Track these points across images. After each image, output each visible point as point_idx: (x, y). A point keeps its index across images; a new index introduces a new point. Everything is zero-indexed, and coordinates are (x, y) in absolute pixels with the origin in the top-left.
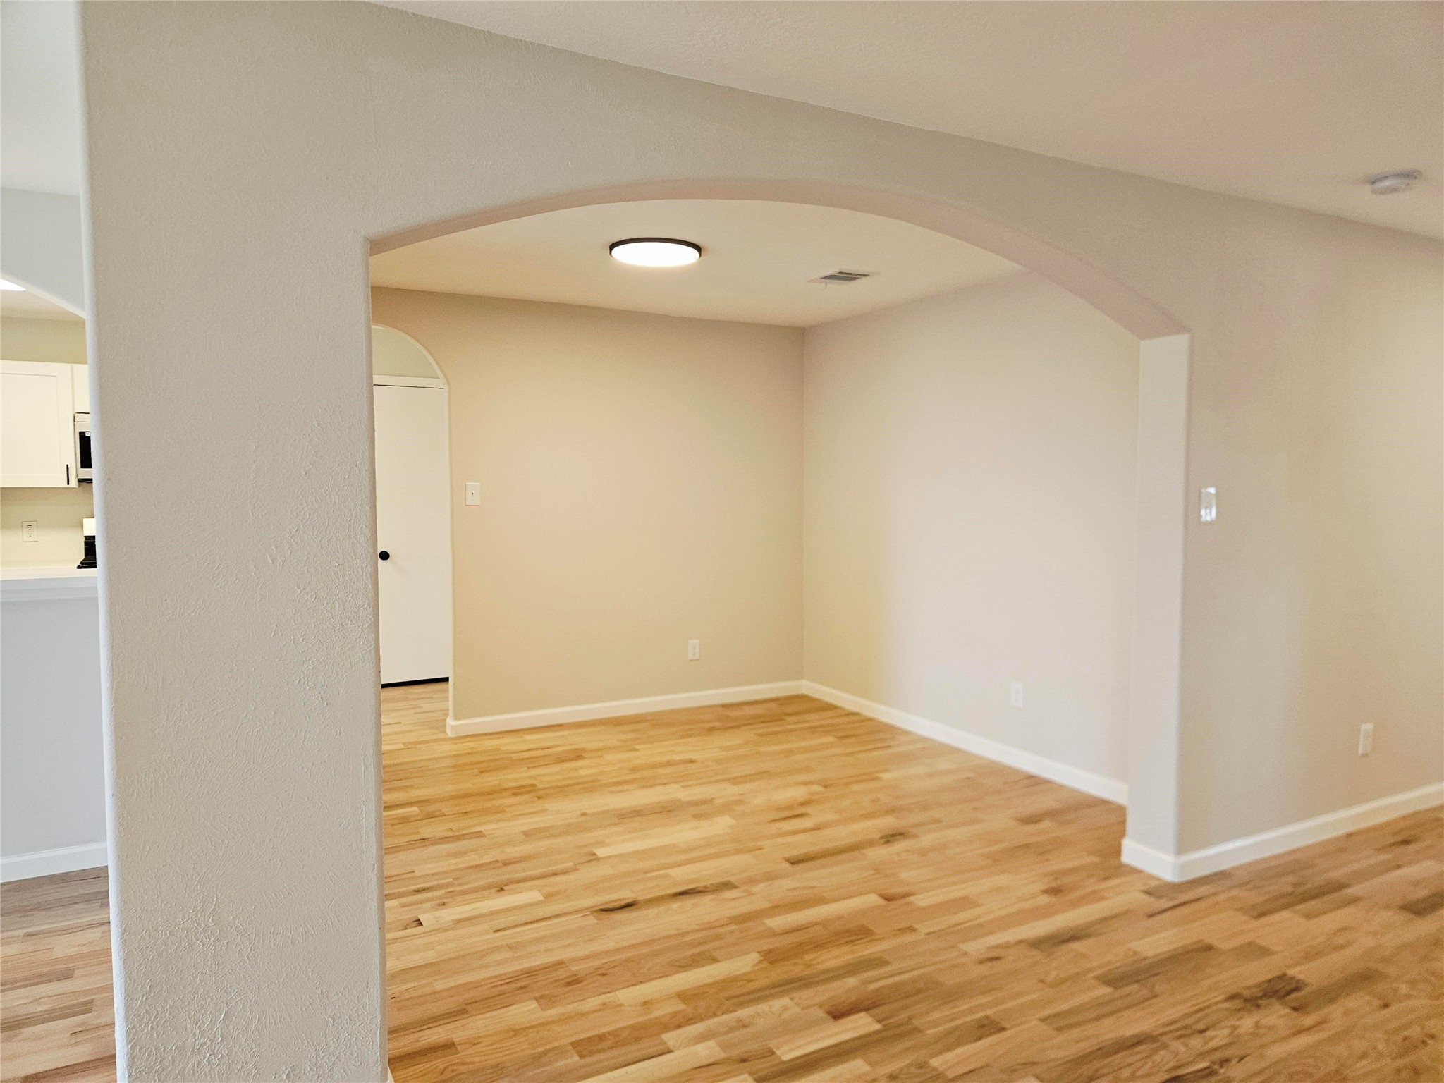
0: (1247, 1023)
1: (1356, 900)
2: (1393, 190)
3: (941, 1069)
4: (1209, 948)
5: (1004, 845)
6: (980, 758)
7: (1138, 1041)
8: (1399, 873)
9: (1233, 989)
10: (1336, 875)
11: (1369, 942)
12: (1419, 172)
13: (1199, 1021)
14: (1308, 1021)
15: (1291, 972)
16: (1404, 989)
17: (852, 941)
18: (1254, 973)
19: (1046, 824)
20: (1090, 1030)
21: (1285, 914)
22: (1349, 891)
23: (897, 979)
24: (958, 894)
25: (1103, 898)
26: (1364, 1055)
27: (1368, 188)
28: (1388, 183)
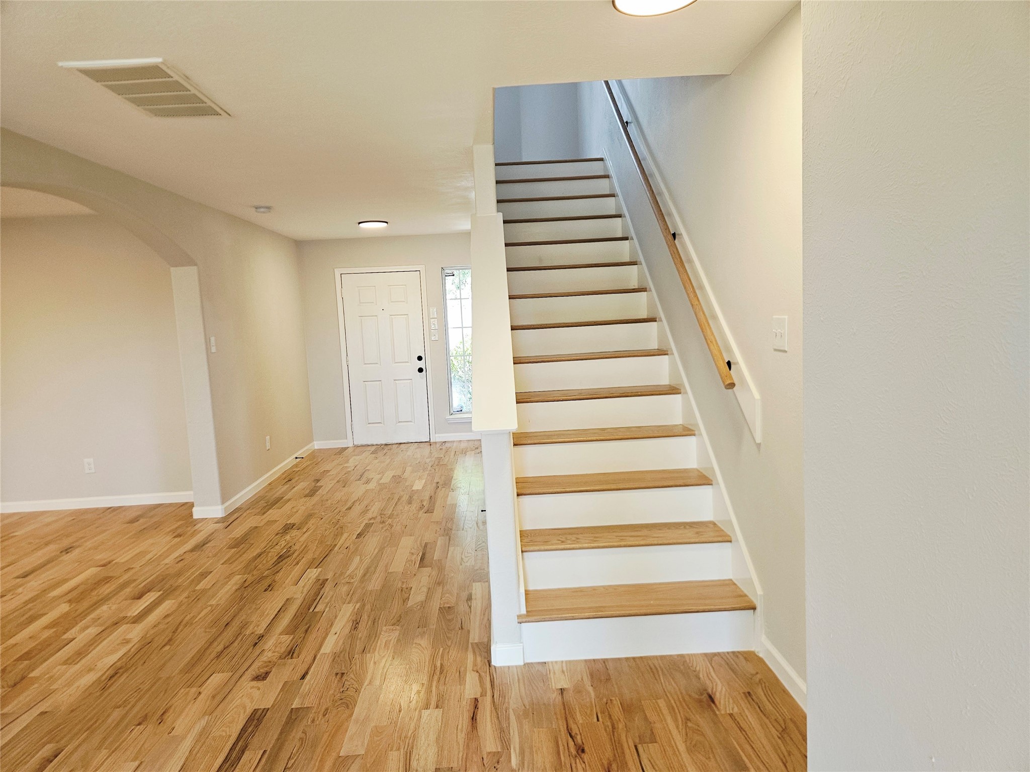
0: (288, 537)
1: (289, 500)
2: (264, 212)
3: (203, 588)
4: (256, 527)
5: (133, 532)
6: (70, 510)
7: (259, 555)
8: (296, 488)
9: (276, 532)
10: (277, 495)
11: (303, 508)
12: (272, 207)
13: (273, 543)
14: (305, 530)
15: (288, 522)
16: (323, 514)
17: (108, 582)
18: (278, 527)
19: (142, 521)
20: (241, 559)
21: (271, 511)
22: (285, 498)
23: (149, 580)
24: (138, 551)
25: (201, 531)
26: (326, 530)
27: (254, 209)
28: (262, 210)
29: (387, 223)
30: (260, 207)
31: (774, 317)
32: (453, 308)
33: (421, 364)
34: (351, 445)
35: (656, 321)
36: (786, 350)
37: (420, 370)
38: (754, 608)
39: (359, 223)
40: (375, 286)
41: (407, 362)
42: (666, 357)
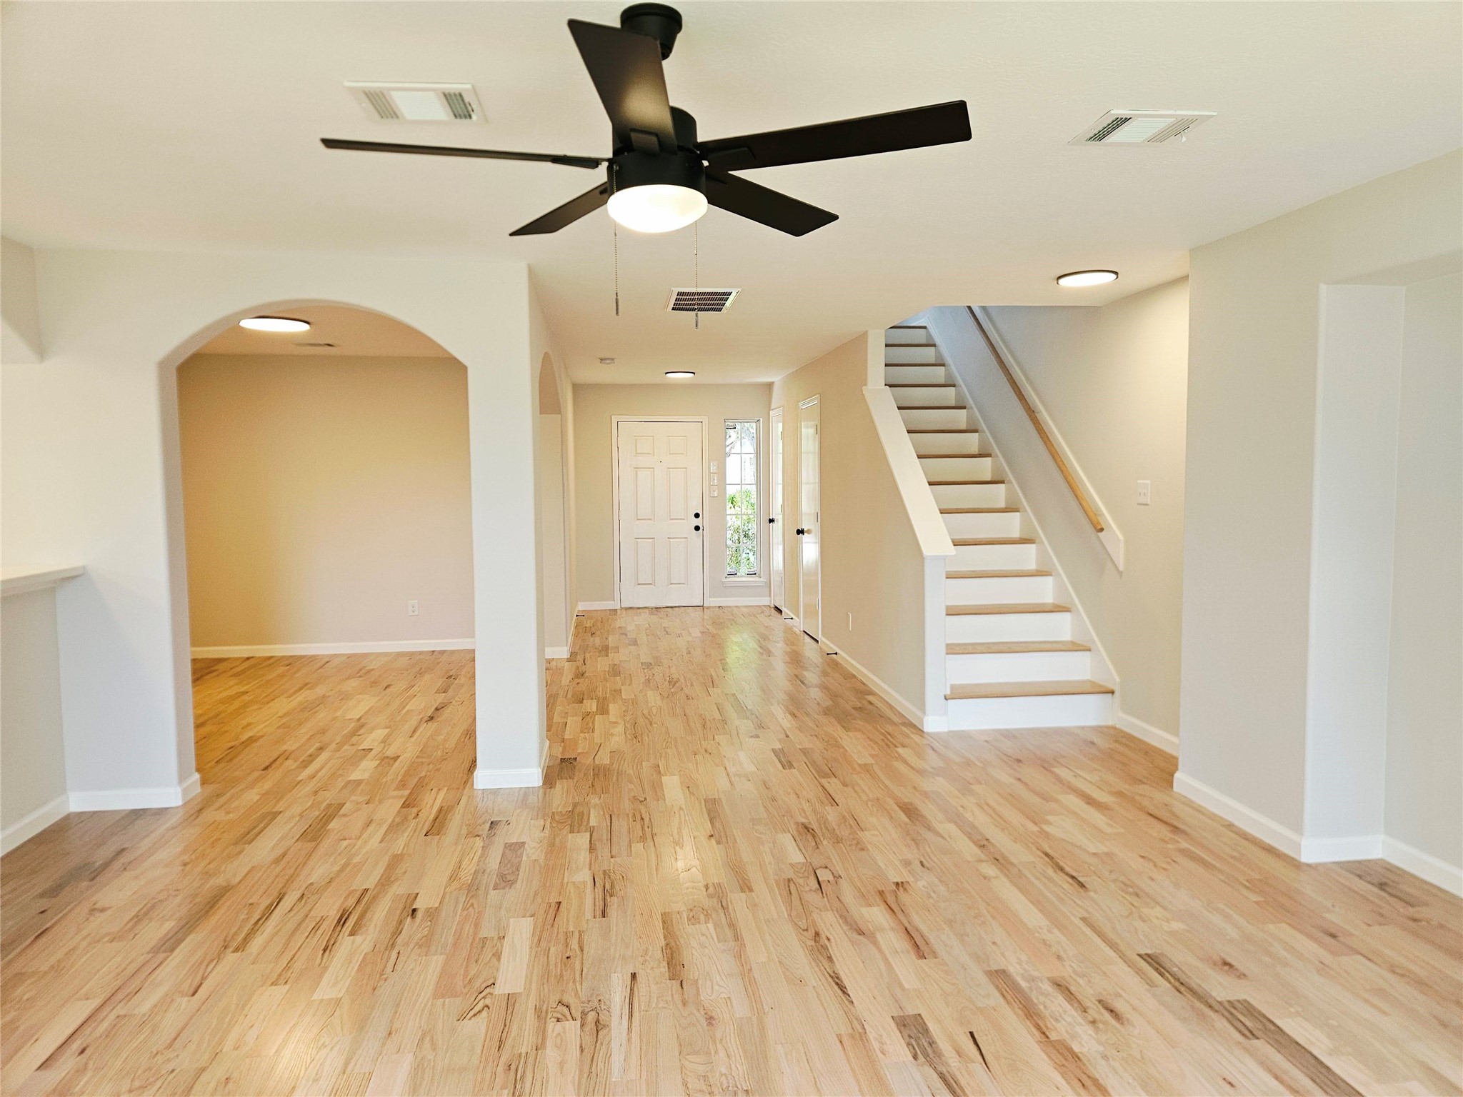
1: (618, 647)
10: (598, 644)
22: (610, 646)
28: (608, 361)
29: (694, 373)
30: (606, 359)
31: (1139, 481)
32: (732, 464)
33: (698, 522)
34: (618, 607)
35: (1004, 483)
36: (1149, 503)
37: (697, 528)
38: (1113, 692)
39: (666, 373)
40: (653, 436)
41: (683, 519)
42: (1018, 513)
